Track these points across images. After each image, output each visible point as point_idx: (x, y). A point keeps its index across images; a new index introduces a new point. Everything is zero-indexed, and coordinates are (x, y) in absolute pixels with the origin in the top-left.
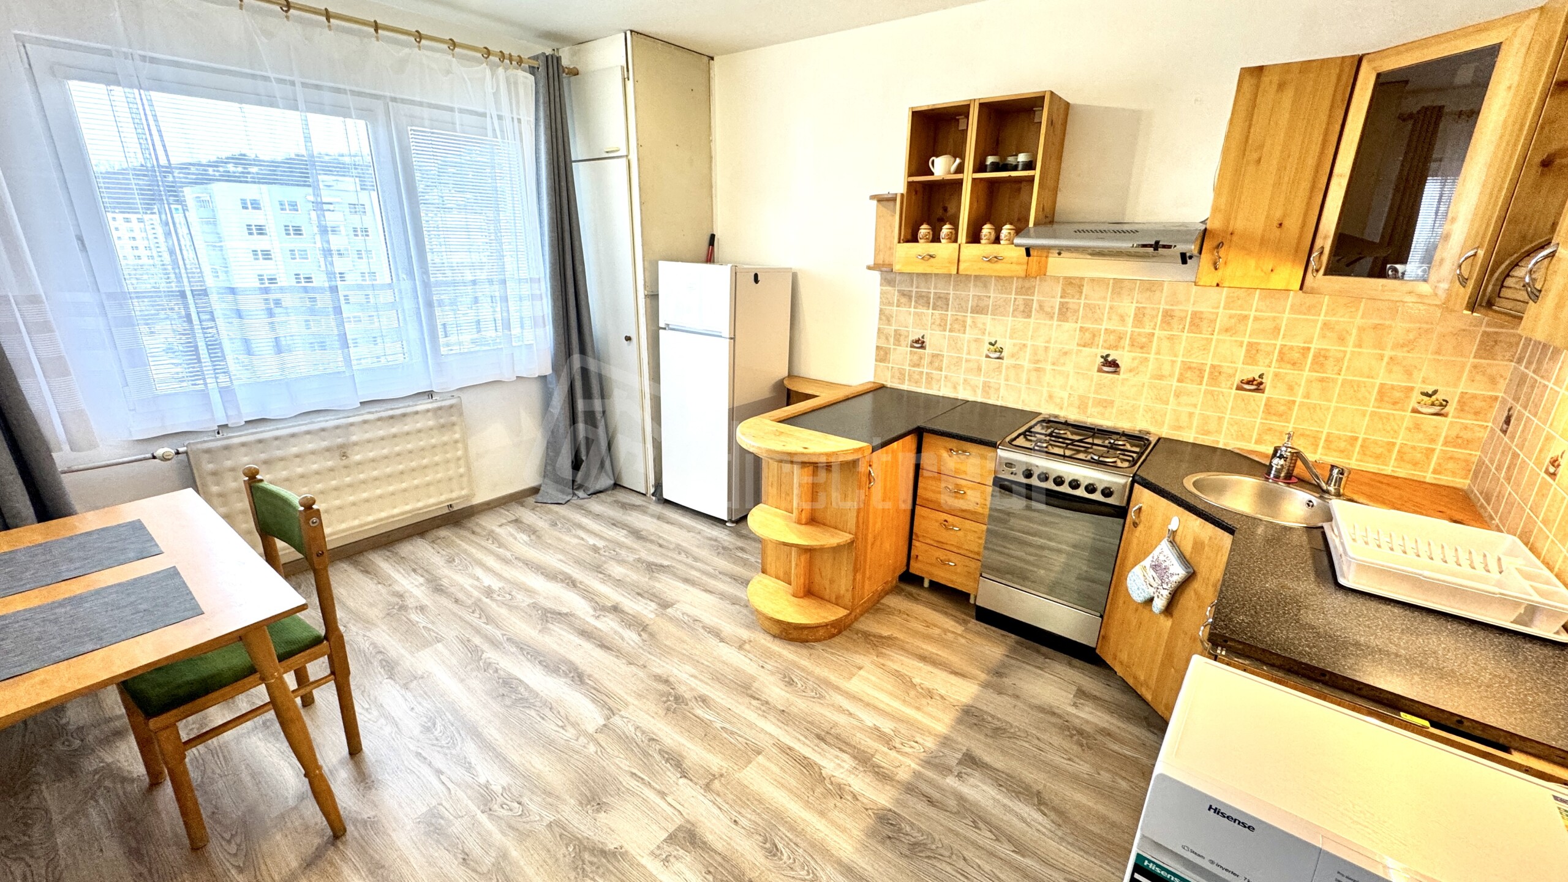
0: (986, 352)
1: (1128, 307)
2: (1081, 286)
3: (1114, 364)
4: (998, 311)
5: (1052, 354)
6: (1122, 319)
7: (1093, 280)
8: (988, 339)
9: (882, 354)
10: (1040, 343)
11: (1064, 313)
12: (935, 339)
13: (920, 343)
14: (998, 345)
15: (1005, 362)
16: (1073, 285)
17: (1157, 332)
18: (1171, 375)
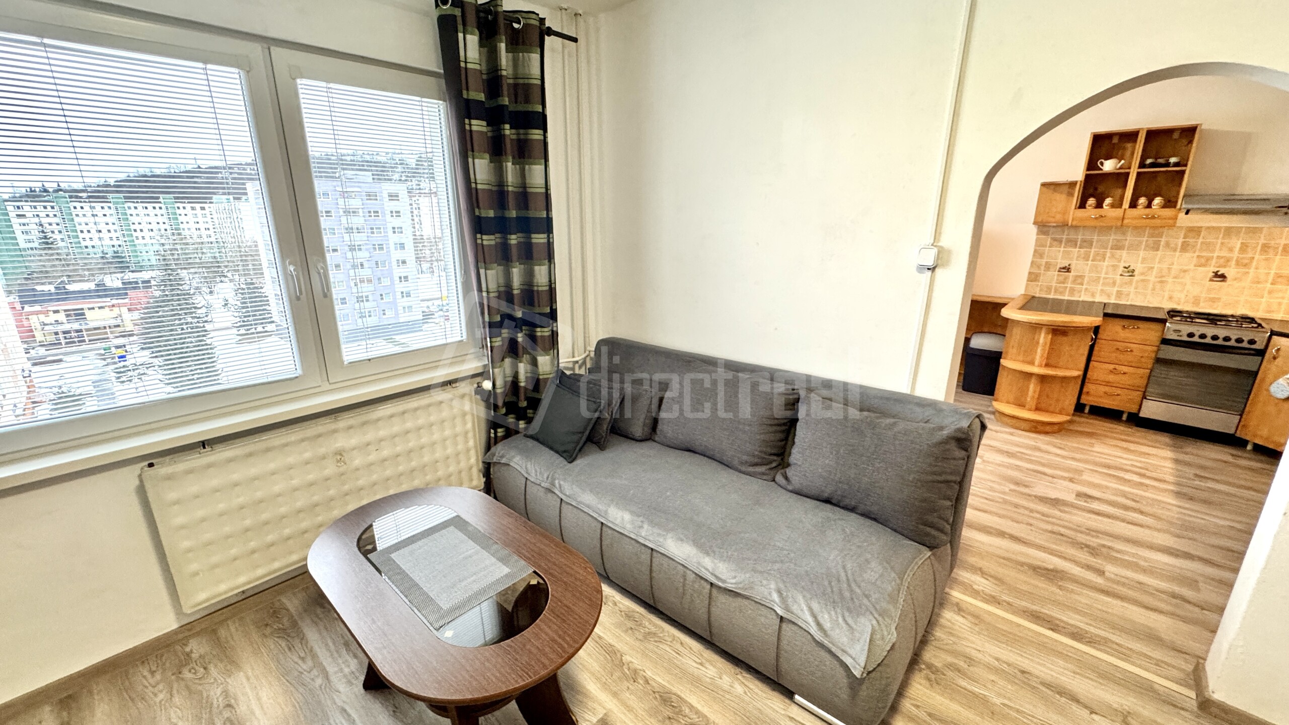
0: (1120, 272)
1: (1237, 243)
2: (1200, 232)
3: (1223, 277)
4: (1133, 247)
5: (1173, 272)
6: (1231, 250)
7: (1208, 228)
8: (1122, 264)
9: (1033, 277)
10: (1165, 266)
11: (1185, 248)
12: (1078, 266)
13: (1067, 269)
14: (1131, 268)
15: (1135, 278)
16: (1194, 231)
17: (1257, 257)
18: (1266, 281)
